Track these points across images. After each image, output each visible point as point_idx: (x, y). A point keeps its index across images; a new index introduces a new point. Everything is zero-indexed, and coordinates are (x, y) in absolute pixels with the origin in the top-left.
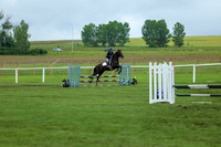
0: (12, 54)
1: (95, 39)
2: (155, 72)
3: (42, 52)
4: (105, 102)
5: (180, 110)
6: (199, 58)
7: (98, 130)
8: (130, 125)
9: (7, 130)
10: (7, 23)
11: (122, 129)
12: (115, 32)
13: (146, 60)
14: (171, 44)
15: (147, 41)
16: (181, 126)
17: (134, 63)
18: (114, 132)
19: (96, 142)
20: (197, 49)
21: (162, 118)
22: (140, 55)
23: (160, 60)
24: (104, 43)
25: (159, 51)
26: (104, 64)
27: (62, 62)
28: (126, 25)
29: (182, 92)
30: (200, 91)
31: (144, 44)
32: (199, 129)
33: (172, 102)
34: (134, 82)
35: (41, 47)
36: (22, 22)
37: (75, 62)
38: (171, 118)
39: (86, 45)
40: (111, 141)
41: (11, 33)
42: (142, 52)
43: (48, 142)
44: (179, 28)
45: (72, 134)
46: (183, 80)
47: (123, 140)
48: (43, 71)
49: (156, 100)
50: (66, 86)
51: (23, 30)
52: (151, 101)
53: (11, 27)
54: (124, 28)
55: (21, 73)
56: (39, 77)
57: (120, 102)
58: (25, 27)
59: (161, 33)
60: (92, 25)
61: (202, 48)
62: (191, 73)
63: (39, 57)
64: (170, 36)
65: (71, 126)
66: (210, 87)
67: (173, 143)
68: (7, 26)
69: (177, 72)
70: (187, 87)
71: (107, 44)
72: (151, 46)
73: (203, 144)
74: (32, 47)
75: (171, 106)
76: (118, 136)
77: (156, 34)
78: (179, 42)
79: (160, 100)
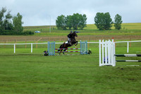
0: (12, 34)
1: (64, 25)
2: (103, 46)
3: (30, 33)
4: (71, 65)
5: (119, 70)
6: (131, 37)
7: (66, 83)
8: (87, 80)
9: (9, 83)
10: (9, 15)
11: (82, 82)
12: (77, 21)
13: (97, 38)
14: (113, 28)
15: (98, 26)
16: (120, 80)
17: (90, 40)
18: (77, 84)
19: (65, 91)
20: (130, 31)
21: (107, 75)
22: (93, 35)
23: (106, 38)
24: (70, 27)
25: (106, 33)
26: (67, 42)
27: (43, 40)
28: (85, 16)
29: (120, 59)
30: (132, 58)
31: (96, 28)
32: (131, 82)
33: (114, 65)
34: (90, 52)
35: (30, 30)
36: (18, 14)
37: (52, 40)
38: (114, 75)
39: (59, 29)
40: (75, 90)
41: (11, 21)
42: (94, 33)
43: (35, 91)
44: (118, 18)
45: (50, 86)
46: (121, 51)
47: (83, 90)
48: (32, 45)
49: (103, 64)
50: (46, 55)
51: (18, 19)
52: (100, 65)
53: (11, 17)
54: (83, 18)
55: (17, 47)
56: (29, 49)
57: (81, 65)
58: (20, 17)
59: (106, 21)
60: (63, 16)
61: (133, 31)
62: (126, 46)
63: (29, 36)
64: (112, 23)
65: (49, 81)
66: (138, 56)
67: (114, 91)
68: (8, 17)
69: (117, 46)
70: (123, 56)
71: (72, 28)
72: (100, 30)
73: (133, 92)
74: (24, 30)
75: (113, 68)
76: (80, 87)
77: (104, 22)
78: (118, 27)
79: (106, 64)
